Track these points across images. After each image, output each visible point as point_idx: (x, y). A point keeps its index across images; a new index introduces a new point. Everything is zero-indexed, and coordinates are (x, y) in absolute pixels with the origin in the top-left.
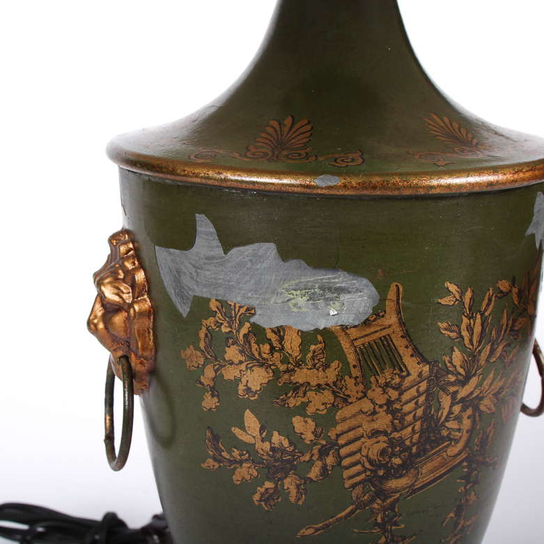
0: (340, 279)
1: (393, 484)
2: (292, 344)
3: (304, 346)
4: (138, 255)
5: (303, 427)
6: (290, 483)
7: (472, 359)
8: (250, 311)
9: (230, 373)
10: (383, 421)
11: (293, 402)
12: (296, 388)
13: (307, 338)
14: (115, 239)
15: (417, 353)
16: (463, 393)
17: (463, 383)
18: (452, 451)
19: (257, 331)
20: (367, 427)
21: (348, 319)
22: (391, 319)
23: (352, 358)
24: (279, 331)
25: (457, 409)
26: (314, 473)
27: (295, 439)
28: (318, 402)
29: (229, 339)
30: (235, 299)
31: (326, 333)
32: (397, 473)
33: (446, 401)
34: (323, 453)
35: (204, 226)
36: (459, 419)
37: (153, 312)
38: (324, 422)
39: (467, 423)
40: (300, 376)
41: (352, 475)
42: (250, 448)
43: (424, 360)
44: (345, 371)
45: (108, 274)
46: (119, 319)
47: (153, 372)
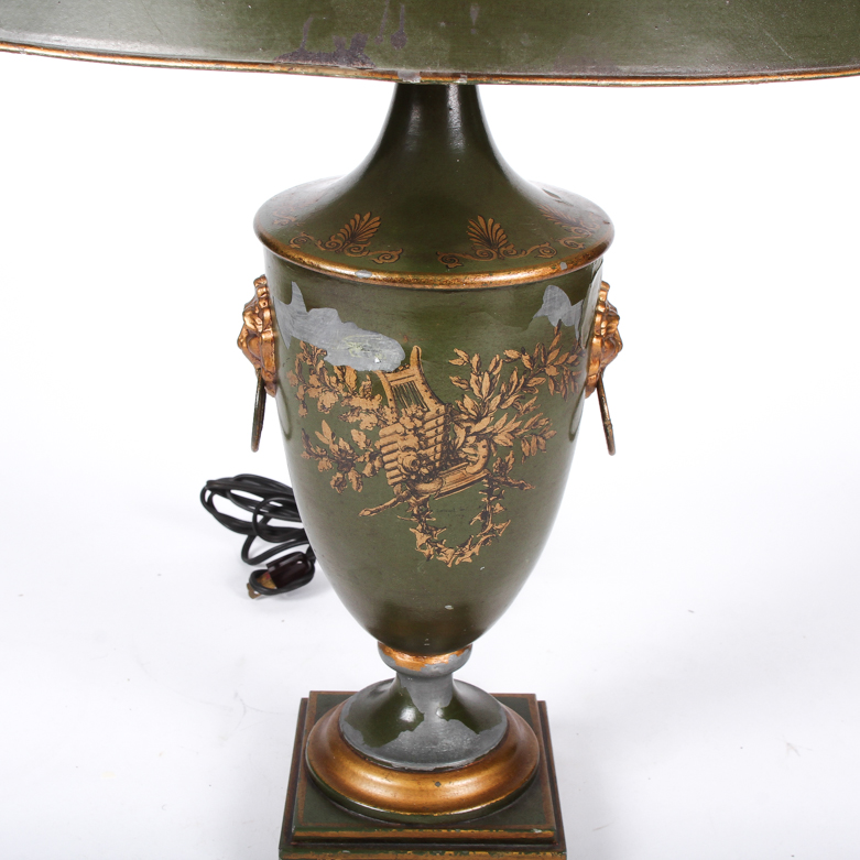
0: (382, 339)
1: (423, 487)
2: (351, 379)
3: (358, 382)
4: (267, 299)
5: (359, 438)
6: (352, 475)
7: (482, 405)
8: (324, 352)
9: (313, 393)
10: (412, 441)
11: (352, 419)
12: (353, 410)
13: (360, 377)
14: (259, 282)
15: (433, 396)
16: (476, 428)
17: (478, 419)
18: (471, 469)
19: (328, 368)
20: (401, 444)
21: (388, 367)
22: (414, 370)
23: (389, 395)
24: (342, 368)
25: (471, 440)
26: (367, 471)
27: (354, 446)
28: (368, 421)
29: (311, 370)
30: (314, 343)
31: (372, 374)
32: (427, 479)
33: (461, 433)
34: (372, 458)
35: (296, 292)
36: (474, 446)
37: (275, 340)
38: (372, 436)
39: (482, 452)
40: (356, 402)
41: (393, 476)
42: (325, 447)
43: (440, 401)
44: (384, 402)
45: (252, 310)
46: (254, 342)
47: (277, 382)
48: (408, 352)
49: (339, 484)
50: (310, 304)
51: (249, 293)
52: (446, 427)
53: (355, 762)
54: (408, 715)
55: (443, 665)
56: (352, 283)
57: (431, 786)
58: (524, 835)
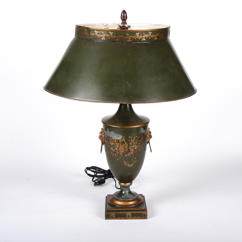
0: (119, 135)
1: (125, 155)
2: (115, 141)
3: (116, 141)
4: (103, 131)
5: (117, 149)
6: (115, 154)
7: (133, 144)
8: (112, 137)
9: (110, 143)
10: (124, 149)
11: (116, 146)
12: (116, 145)
13: (117, 140)
14: (102, 129)
15: (126, 142)
16: (132, 147)
17: (132, 146)
18: (132, 153)
19: (112, 139)
20: (122, 149)
21: (120, 139)
22: (124, 139)
23: (120, 143)
24: (114, 139)
25: (132, 148)
26: (118, 153)
27: (116, 150)
28: (118, 146)
29: (110, 140)
30: (110, 136)
31: (118, 140)
32: (126, 154)
33: (130, 147)
34: (118, 152)
35: (108, 129)
36: (132, 149)
37: (104, 137)
38: (118, 148)
39: (133, 150)
40: (116, 144)
41: (121, 154)
42: (112, 151)
43: (127, 143)
44: (120, 144)
45: (101, 133)
46: (101, 137)
47: (104, 143)
48: (123, 137)
49: (114, 156)
50: (110, 131)
51: (100, 131)
52: (128, 147)
53: (116, 200)
54: (123, 193)
55: (128, 185)
56: (115, 128)
57: (127, 203)
58: (141, 209)
